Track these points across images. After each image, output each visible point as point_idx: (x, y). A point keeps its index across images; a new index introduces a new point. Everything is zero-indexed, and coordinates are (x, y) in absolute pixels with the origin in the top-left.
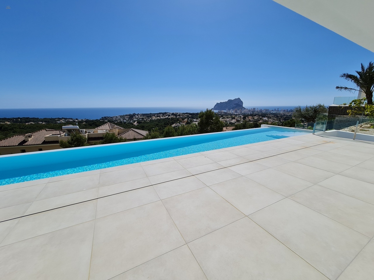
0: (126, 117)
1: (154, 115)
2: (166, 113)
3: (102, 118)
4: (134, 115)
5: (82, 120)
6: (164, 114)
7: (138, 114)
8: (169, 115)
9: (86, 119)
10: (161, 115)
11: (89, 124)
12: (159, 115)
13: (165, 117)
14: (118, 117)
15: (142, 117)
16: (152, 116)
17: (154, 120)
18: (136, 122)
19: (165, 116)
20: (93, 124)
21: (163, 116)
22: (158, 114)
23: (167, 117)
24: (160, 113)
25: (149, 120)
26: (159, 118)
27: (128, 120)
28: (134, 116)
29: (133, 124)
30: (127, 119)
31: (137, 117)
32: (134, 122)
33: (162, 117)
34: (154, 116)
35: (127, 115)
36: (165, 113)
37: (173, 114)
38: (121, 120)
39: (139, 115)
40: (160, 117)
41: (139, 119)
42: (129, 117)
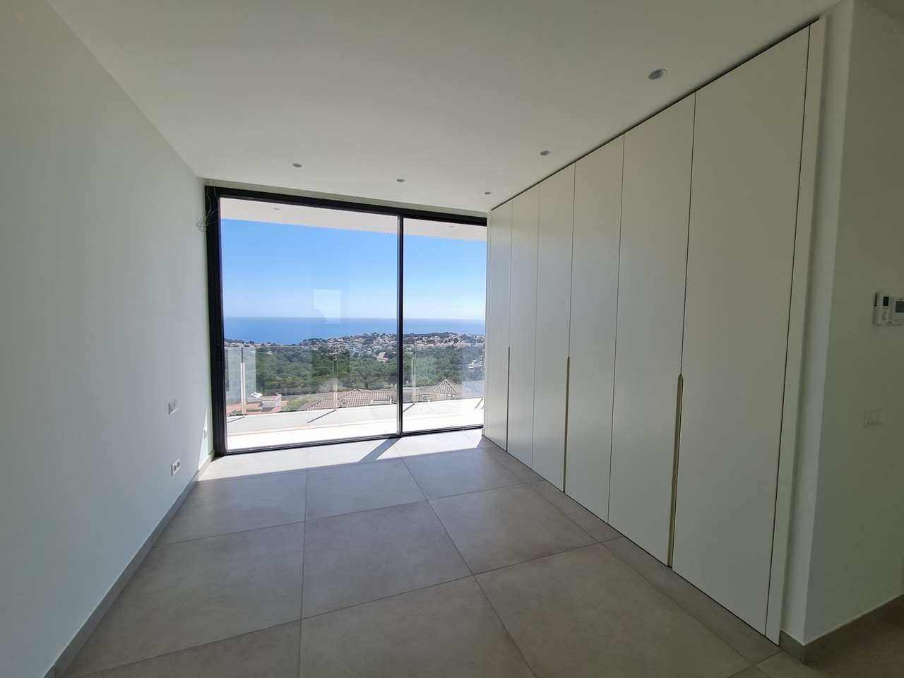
0: (357, 340)
1: (421, 339)
2: (448, 333)
3: (305, 341)
4: (375, 336)
5: (263, 345)
6: (443, 336)
7: (384, 334)
8: (456, 341)
9: (269, 343)
10: (437, 338)
11: (285, 356)
12: (431, 338)
13: (446, 345)
14: (339, 340)
15: (392, 342)
16: (417, 340)
17: (420, 349)
18: (382, 354)
19: (446, 342)
20: (293, 356)
21: (441, 342)
22: (429, 336)
23: (451, 343)
24: (434, 335)
25: (408, 351)
26: (432, 345)
27: (362, 347)
28: (375, 338)
29: (375, 359)
30: (360, 346)
31: (381, 341)
32: (378, 353)
33: (438, 344)
34: (420, 341)
35: (358, 337)
36: (446, 335)
37: (464, 337)
38: (347, 348)
39: (386, 337)
40: (433, 342)
41: (387, 346)
42: (363, 340)
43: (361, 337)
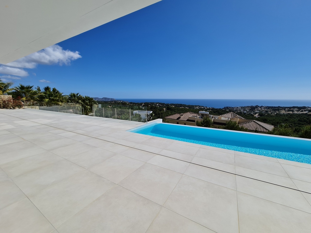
0: (247, 108)
1: (285, 109)
4: (257, 107)
5: (210, 108)
6: (300, 108)
7: (262, 106)
10: (296, 109)
11: (214, 112)
12: (292, 109)
13: (302, 113)
14: (239, 108)
15: (266, 110)
16: (281, 109)
17: (282, 114)
18: (257, 114)
19: (302, 111)
21: (298, 111)
22: (290, 108)
23: (305, 112)
24: (294, 107)
25: (274, 114)
26: (291, 112)
27: (249, 111)
29: (253, 116)
30: (248, 110)
31: (260, 109)
32: (255, 114)
33: (296, 112)
34: (284, 110)
35: (248, 107)
36: (304, 108)
38: (242, 111)
39: (263, 108)
40: (293, 111)
41: (262, 111)
42: (250, 108)
43: (250, 107)
